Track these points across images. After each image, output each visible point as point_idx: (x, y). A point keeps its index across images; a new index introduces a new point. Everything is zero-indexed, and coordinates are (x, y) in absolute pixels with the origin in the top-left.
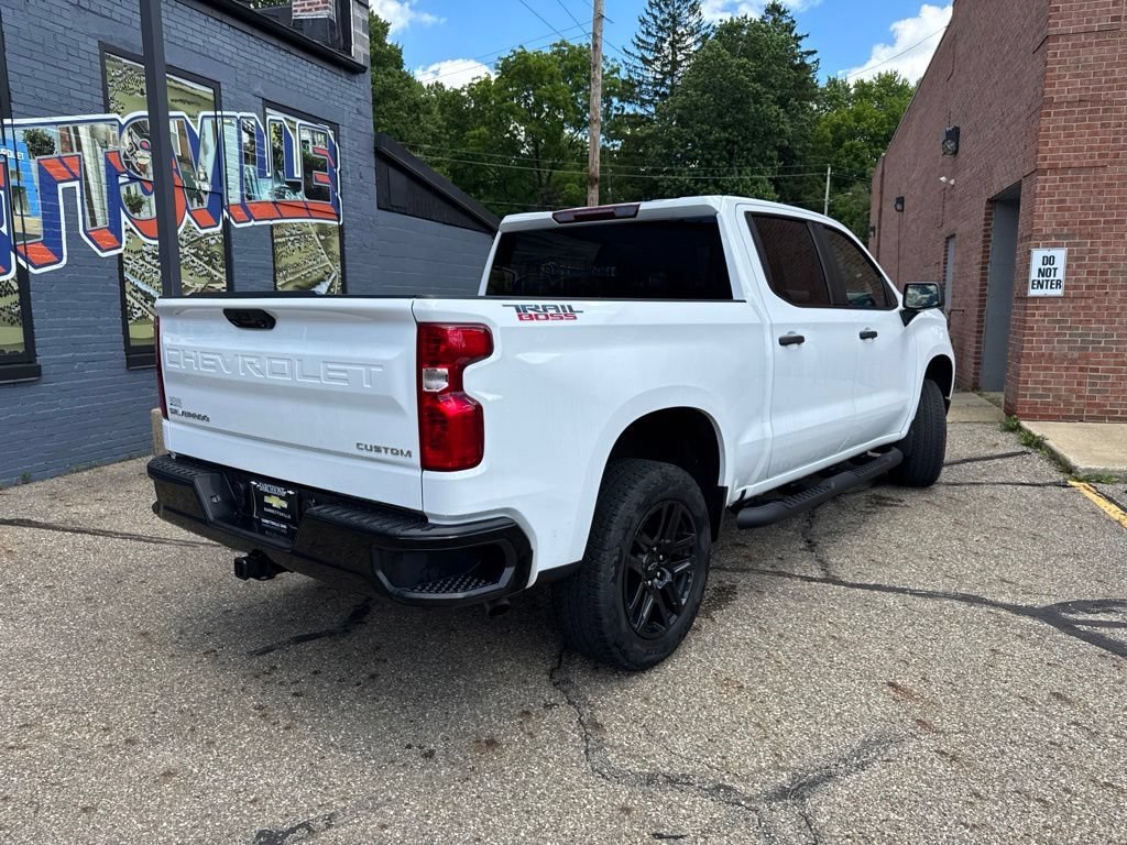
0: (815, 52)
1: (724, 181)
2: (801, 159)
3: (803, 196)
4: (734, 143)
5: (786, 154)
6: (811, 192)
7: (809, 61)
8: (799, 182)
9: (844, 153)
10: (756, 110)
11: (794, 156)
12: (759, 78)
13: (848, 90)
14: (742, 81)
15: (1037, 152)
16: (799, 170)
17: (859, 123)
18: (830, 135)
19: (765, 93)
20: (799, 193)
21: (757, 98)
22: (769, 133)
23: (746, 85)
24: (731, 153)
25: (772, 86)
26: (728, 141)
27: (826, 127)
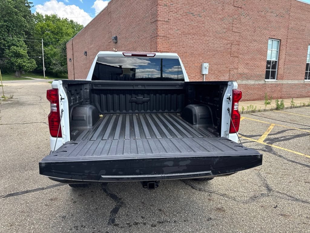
0: (32, 3)
1: (7, 39)
2: (32, 35)
3: (34, 47)
4: (10, 27)
5: (27, 33)
6: (37, 46)
7: (31, 5)
8: (33, 42)
9: (45, 36)
10: (17, 18)
11: (30, 34)
12: (16, 7)
13: (43, 17)
14: (10, 7)
15: (157, 47)
16: (32, 39)
17: (48, 27)
18: (40, 29)
19: (19, 13)
20: (33, 46)
21: (16, 14)
22: (22, 25)
23: (12, 9)
24: (9, 30)
25: (21, 11)
26: (7, 26)
27: (38, 27)
